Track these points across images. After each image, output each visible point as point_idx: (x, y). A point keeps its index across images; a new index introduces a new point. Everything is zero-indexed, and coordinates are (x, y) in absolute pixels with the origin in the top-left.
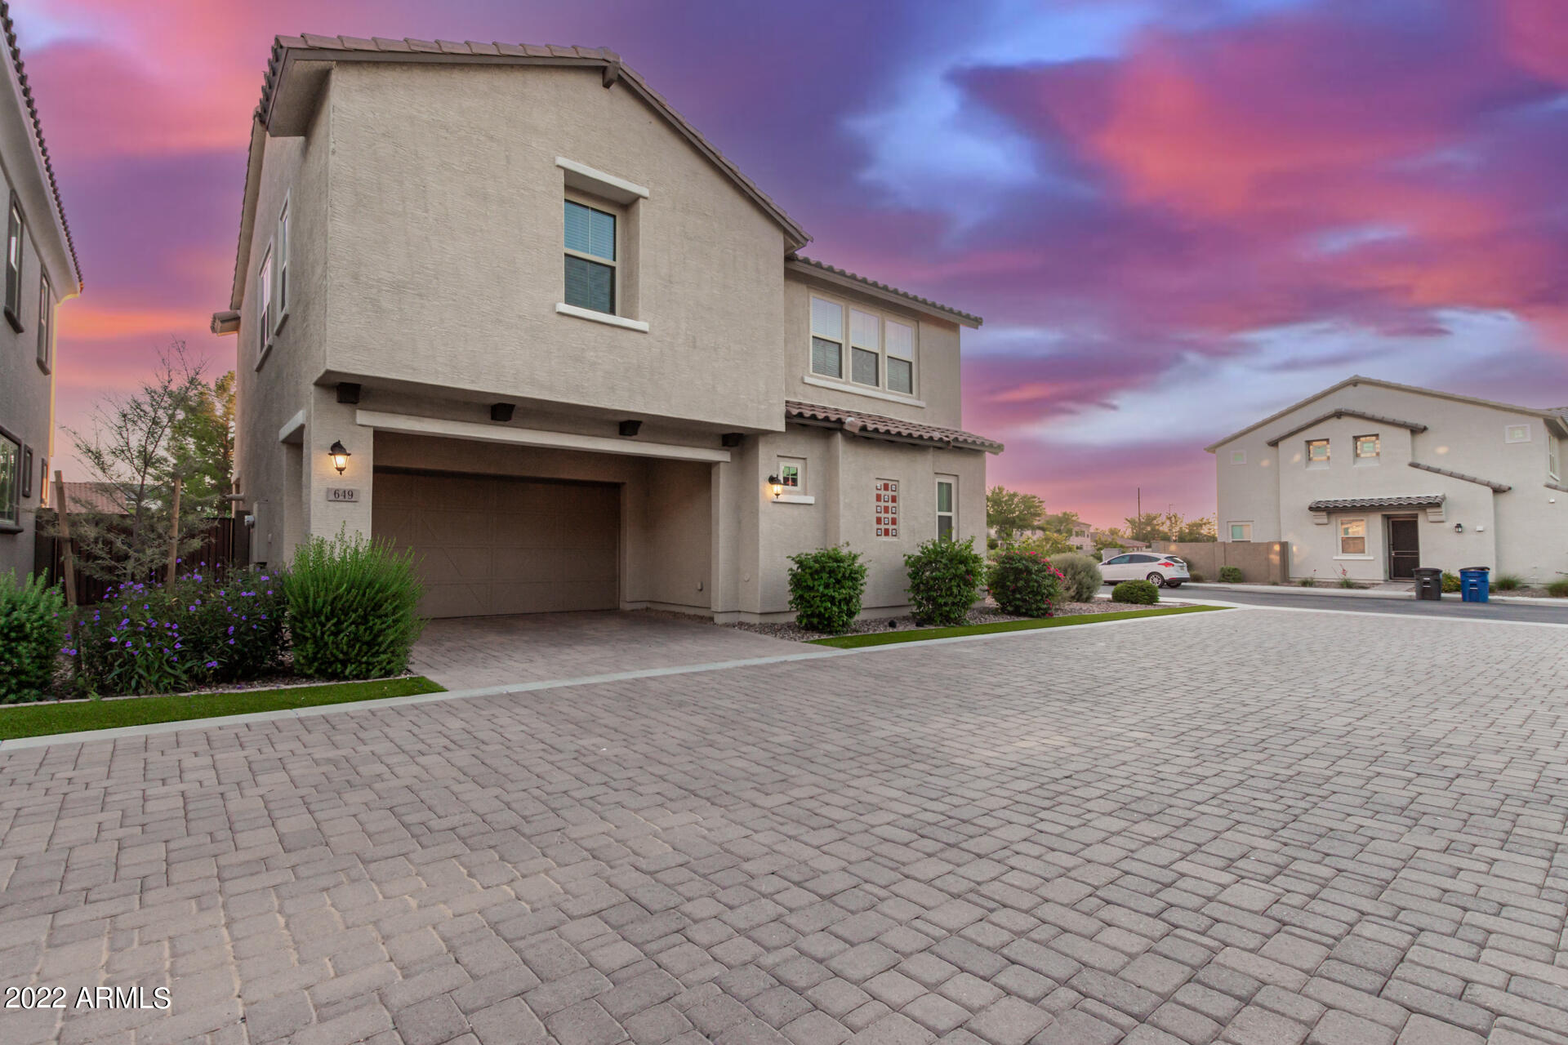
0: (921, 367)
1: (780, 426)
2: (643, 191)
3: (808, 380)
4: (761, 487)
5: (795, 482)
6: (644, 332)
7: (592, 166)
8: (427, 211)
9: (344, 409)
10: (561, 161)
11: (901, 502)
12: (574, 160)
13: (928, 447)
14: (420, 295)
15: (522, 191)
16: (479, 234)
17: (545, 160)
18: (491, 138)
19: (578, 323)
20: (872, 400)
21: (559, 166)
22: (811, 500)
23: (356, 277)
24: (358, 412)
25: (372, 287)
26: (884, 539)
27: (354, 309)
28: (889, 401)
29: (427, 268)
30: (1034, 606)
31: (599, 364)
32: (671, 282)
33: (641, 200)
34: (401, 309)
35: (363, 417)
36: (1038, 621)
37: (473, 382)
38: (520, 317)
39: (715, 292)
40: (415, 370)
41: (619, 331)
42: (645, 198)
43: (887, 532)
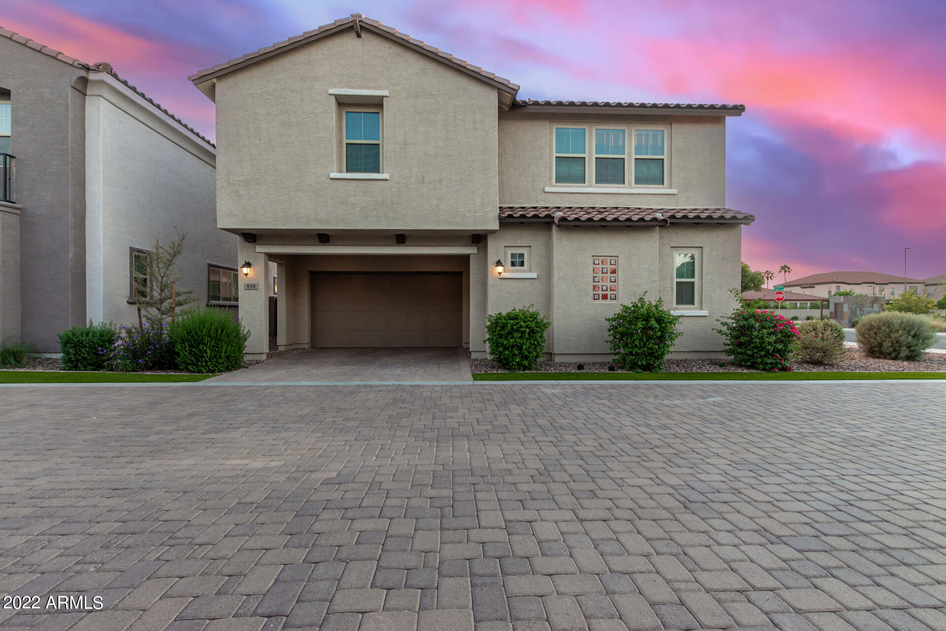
0: (673, 162)
1: (495, 226)
2: (385, 93)
3: (547, 189)
4: (490, 269)
5: (522, 264)
6: (387, 180)
7: (352, 88)
8: (260, 140)
9: (250, 245)
10: (331, 91)
11: (620, 273)
12: (340, 88)
13: (654, 227)
14: (258, 184)
15: (310, 115)
16: (287, 145)
17: (322, 93)
18: (292, 91)
19: (344, 182)
20: (614, 196)
21: (330, 95)
22: (534, 275)
23: (228, 181)
24: (257, 246)
25: (235, 185)
26: (601, 301)
27: (228, 197)
28: (634, 194)
29: (261, 170)
30: (759, 360)
31: (357, 204)
32: (406, 145)
33: (384, 99)
34: (249, 193)
35: (259, 249)
36: (765, 374)
37: (285, 224)
38: (310, 185)
39: (439, 144)
40: (256, 222)
41: (369, 182)
42: (387, 97)
43: (605, 297)
